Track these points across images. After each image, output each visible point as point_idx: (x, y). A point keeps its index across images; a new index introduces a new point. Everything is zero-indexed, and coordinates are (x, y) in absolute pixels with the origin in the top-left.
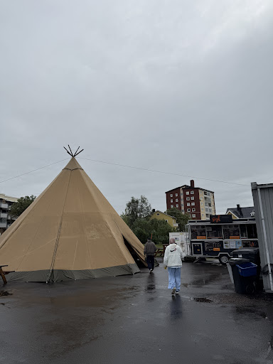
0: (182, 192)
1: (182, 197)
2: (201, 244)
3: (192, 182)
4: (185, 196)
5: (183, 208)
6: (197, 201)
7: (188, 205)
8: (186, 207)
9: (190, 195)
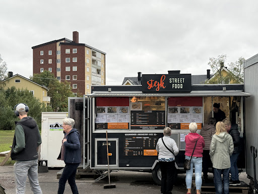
0: (59, 48)
1: (59, 57)
2: (117, 140)
3: (75, 34)
4: (64, 55)
5: (59, 74)
6: (81, 64)
7: (68, 69)
8: (64, 73)
9: (71, 55)
